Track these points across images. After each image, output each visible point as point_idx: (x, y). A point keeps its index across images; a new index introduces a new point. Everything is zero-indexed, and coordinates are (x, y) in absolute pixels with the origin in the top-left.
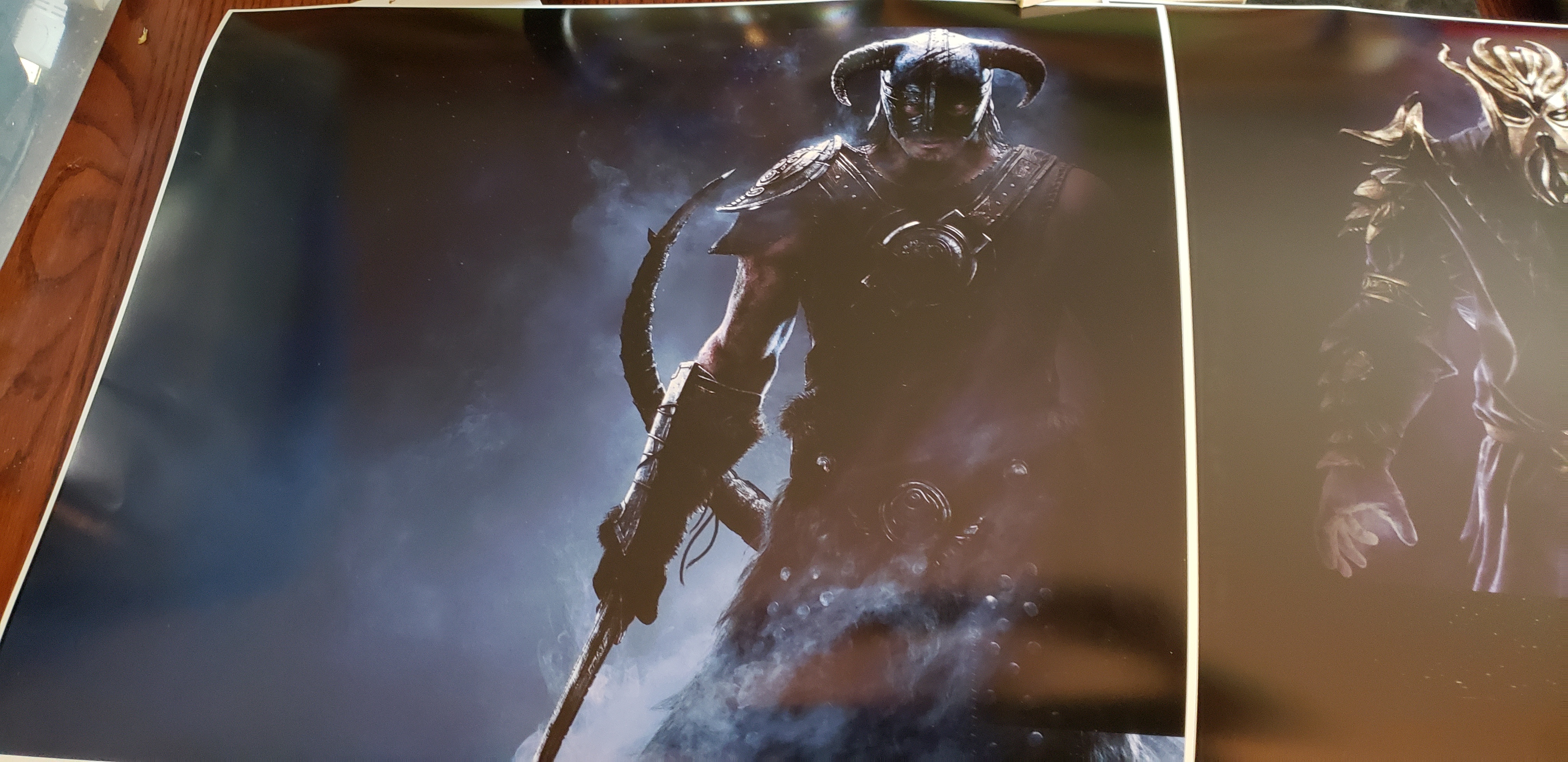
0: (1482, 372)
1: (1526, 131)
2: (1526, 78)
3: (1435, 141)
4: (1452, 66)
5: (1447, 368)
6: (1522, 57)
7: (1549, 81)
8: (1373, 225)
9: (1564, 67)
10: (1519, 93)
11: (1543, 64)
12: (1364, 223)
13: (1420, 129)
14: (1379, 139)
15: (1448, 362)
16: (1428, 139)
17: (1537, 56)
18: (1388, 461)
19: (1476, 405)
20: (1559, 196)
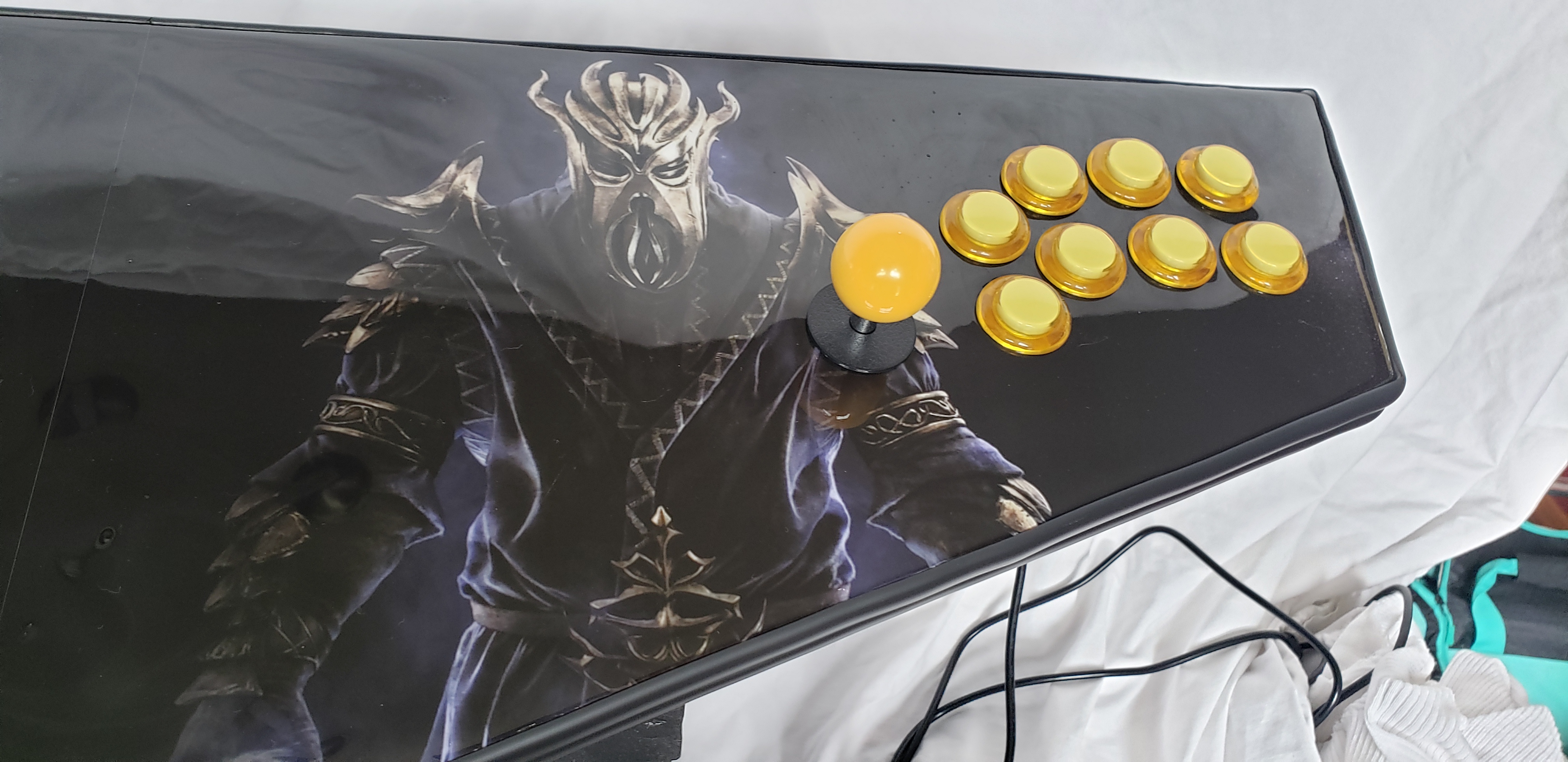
0: (481, 528)
1: (619, 192)
2: (637, 122)
3: (489, 207)
4: (544, 104)
5: (429, 527)
6: (643, 89)
7: (667, 125)
8: (363, 326)
9: (693, 105)
10: (623, 142)
11: (667, 101)
12: (349, 324)
13: (471, 192)
14: (408, 206)
15: (432, 517)
16: (479, 204)
17: (662, 89)
18: (304, 678)
19: (463, 578)
20: (647, 276)
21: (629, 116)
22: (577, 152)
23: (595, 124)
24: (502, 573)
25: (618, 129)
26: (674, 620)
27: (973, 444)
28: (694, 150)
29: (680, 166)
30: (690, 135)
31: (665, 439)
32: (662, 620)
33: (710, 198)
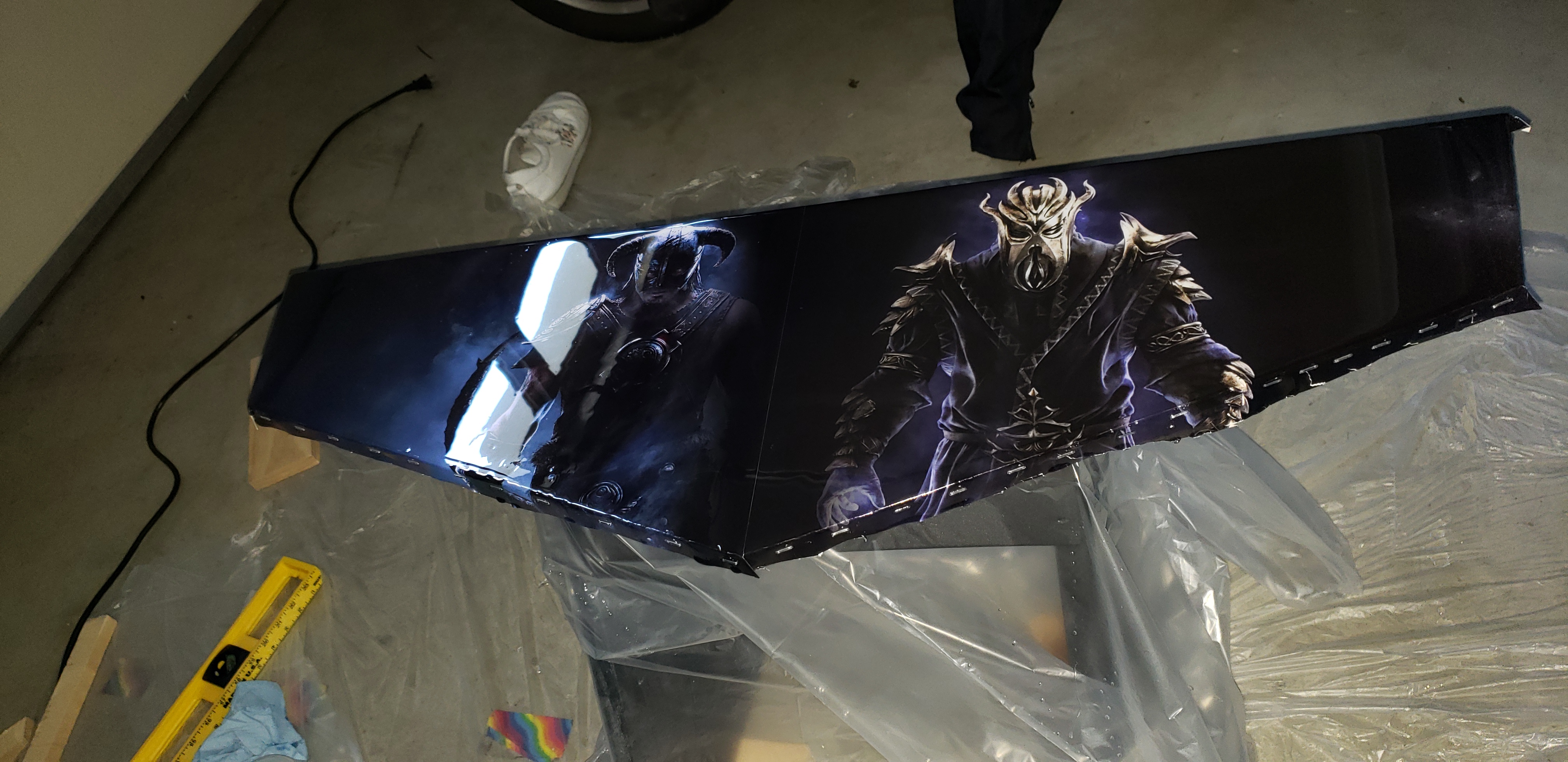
1: (1023, 246)
2: (1036, 208)
3: (957, 263)
4: (988, 210)
5: (925, 402)
6: (1041, 193)
8: (898, 323)
9: (1068, 196)
10: (1028, 220)
11: (1054, 196)
12: (892, 323)
13: (949, 258)
14: (919, 269)
15: (927, 398)
16: (952, 263)
17: (1052, 190)
18: (873, 461)
19: (940, 421)
20: (1034, 284)
21: (1032, 207)
22: (1003, 230)
23: (1014, 215)
24: (957, 418)
26: (1036, 435)
27: (1213, 347)
28: (1066, 218)
29: (1058, 227)
30: (1065, 211)
31: (1038, 358)
32: (1031, 435)
33: (1073, 241)
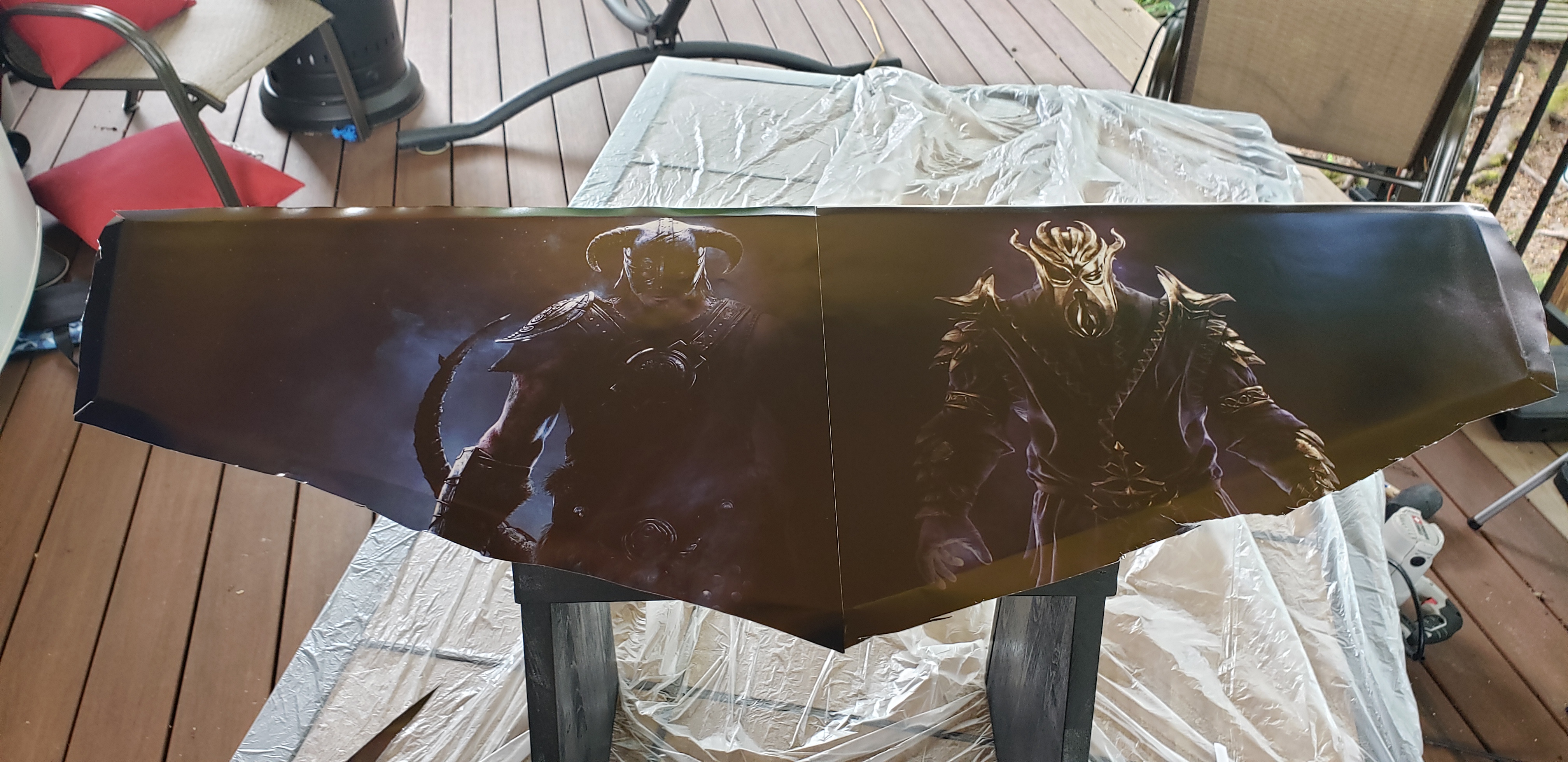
0: (1032, 449)
1: (1067, 289)
3: (1001, 300)
4: (1020, 247)
5: (1008, 449)
7: (1086, 253)
8: (955, 359)
9: (1099, 242)
10: (1064, 263)
11: (1084, 240)
12: (948, 359)
13: (991, 293)
14: (962, 302)
15: (1009, 444)
16: (996, 299)
18: (967, 510)
19: (1029, 469)
20: (1089, 331)
21: (1065, 249)
22: (1041, 269)
23: (1048, 255)
24: (1046, 468)
25: (1060, 257)
26: (1133, 492)
27: (1280, 412)
28: (1103, 266)
29: (1097, 275)
30: (1100, 257)
31: (1114, 410)
32: (1128, 492)
33: (1116, 290)
